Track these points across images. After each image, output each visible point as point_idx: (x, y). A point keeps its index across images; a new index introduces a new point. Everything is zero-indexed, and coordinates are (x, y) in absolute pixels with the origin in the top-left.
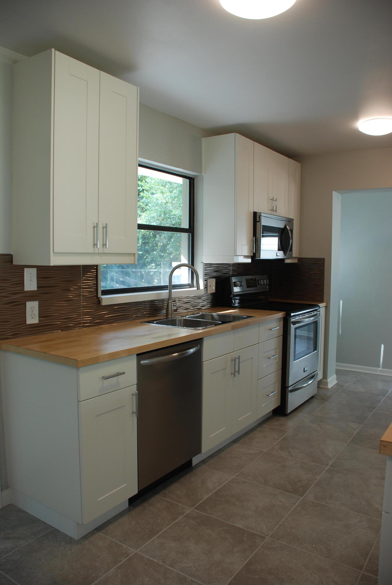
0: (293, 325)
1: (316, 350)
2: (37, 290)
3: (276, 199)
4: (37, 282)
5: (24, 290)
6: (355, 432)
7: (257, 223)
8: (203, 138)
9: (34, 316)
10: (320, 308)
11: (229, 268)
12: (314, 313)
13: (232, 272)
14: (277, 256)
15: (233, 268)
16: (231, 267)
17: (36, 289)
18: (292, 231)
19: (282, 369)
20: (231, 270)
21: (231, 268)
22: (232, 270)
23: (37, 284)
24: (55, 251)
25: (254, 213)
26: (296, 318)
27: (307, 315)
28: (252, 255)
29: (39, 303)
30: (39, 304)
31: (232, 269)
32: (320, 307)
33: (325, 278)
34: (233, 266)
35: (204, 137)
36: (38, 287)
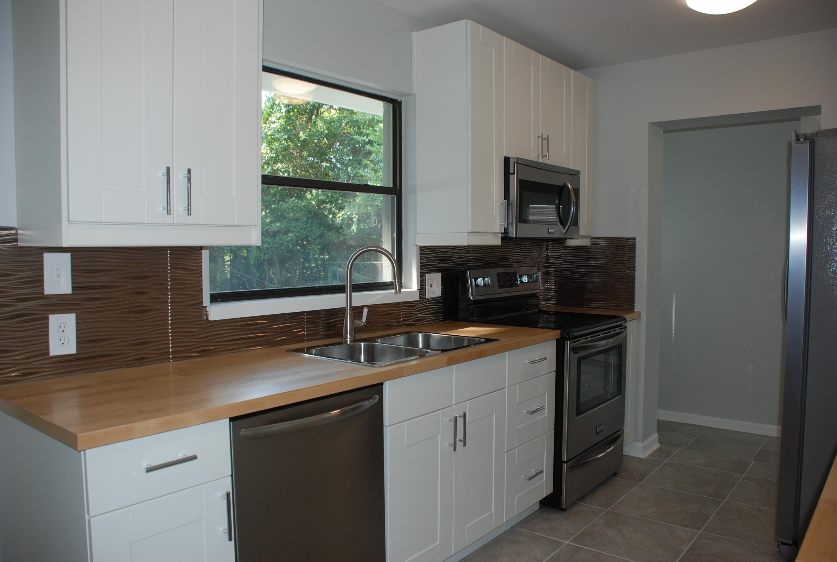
0: (574, 353)
1: (620, 395)
2: (72, 293)
3: (548, 136)
4: (72, 279)
5: (43, 293)
6: (686, 549)
7: (511, 175)
8: (414, 33)
9: (67, 339)
10: (626, 322)
11: (469, 255)
12: (614, 331)
13: (473, 261)
14: (549, 233)
15: (475, 255)
16: (471, 253)
17: (69, 291)
18: (577, 191)
19: (554, 430)
20: (471, 259)
21: (471, 255)
22: (473, 259)
23: (73, 283)
24: (71, 219)
25: (505, 159)
26: (579, 341)
27: (601, 336)
28: (503, 231)
29: (76, 316)
30: (77, 320)
31: (473, 256)
32: (627, 320)
33: (636, 271)
34: (474, 251)
35: (417, 31)
36: (74, 288)
